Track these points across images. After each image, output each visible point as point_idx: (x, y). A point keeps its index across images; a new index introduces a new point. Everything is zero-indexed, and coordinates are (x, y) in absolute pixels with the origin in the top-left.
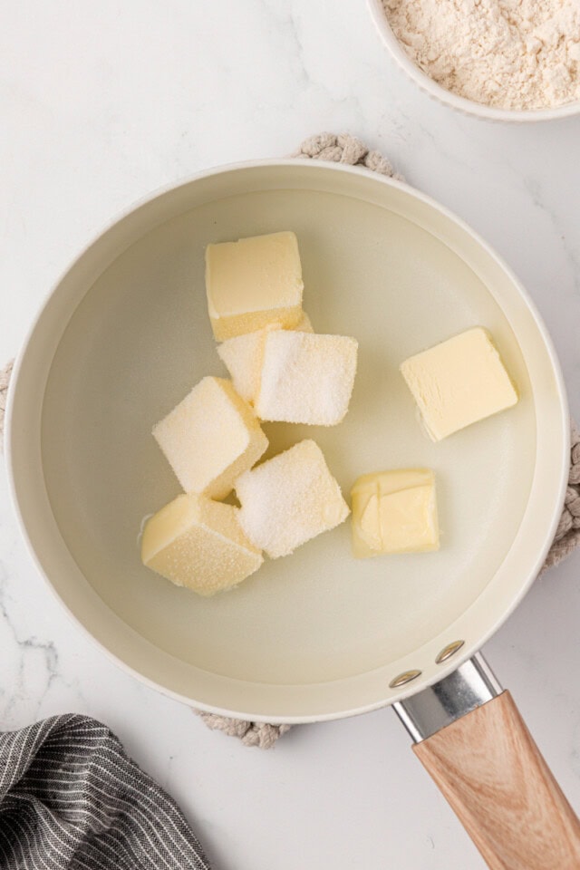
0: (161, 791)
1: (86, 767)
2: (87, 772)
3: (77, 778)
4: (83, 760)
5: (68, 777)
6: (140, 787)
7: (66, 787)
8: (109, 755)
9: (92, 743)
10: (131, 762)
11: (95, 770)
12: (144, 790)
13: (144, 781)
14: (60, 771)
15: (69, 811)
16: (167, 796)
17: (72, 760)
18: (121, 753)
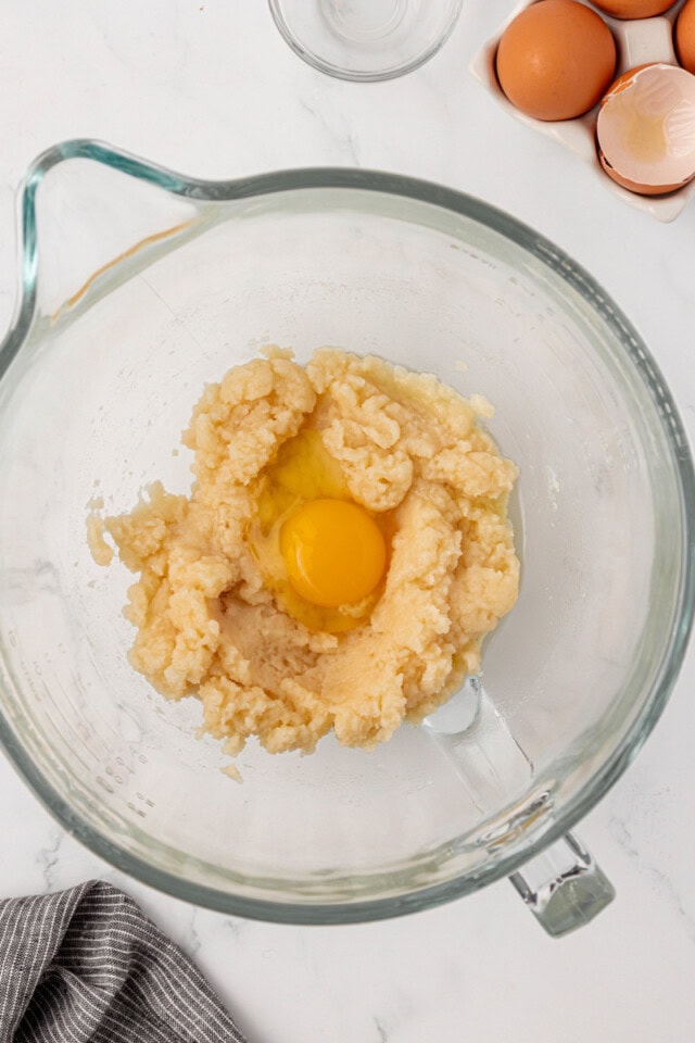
0: (179, 949)
1: (107, 934)
2: (108, 938)
3: (99, 944)
4: (103, 926)
5: (90, 944)
6: (159, 945)
7: (89, 954)
8: (127, 919)
9: (110, 910)
10: (149, 921)
11: (115, 935)
12: (162, 947)
13: (163, 940)
14: (82, 939)
15: (94, 975)
16: (184, 954)
17: (91, 927)
18: (139, 915)
